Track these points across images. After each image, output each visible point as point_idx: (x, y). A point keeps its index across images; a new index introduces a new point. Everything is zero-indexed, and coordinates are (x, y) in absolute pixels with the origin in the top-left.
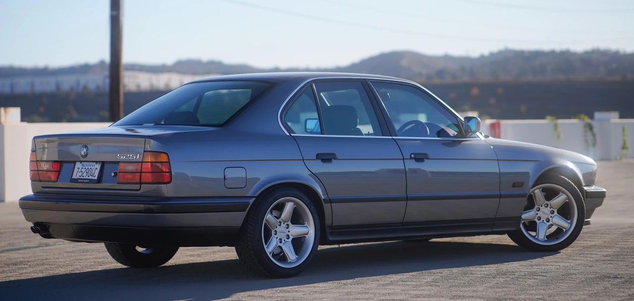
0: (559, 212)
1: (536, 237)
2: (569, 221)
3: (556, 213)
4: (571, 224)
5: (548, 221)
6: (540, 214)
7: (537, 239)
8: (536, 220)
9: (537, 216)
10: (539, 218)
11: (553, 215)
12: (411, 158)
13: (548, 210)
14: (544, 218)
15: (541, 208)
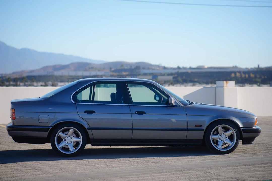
0: (228, 138)
1: (217, 147)
2: (232, 142)
3: (227, 138)
4: (233, 143)
5: (224, 141)
6: (220, 137)
7: (218, 148)
8: (218, 140)
9: (219, 138)
10: (220, 139)
11: (226, 139)
12: (135, 113)
13: (224, 136)
14: (222, 139)
15: (221, 135)
